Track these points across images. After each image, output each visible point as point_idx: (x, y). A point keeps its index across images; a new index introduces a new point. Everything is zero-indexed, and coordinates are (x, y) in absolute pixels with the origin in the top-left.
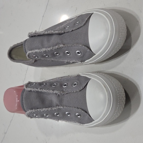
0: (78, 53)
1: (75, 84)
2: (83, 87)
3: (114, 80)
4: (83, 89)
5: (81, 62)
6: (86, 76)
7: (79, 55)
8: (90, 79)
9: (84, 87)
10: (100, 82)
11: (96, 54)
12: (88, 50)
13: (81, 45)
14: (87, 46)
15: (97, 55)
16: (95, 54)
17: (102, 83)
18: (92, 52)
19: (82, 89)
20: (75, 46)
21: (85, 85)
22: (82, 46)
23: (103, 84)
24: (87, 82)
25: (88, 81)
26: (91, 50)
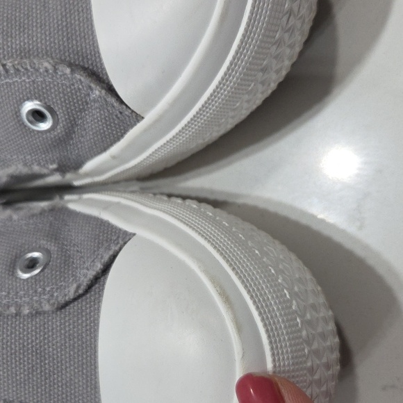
0: (38, 115)
1: (32, 264)
2: (78, 287)
3: (276, 250)
4: (80, 296)
5: (57, 170)
6: (106, 216)
7: (44, 126)
8: (126, 237)
9: (89, 288)
10: (194, 266)
11: (147, 111)
12: (97, 92)
13: (46, 64)
14: (85, 69)
15: (149, 117)
16: (138, 118)
17: (206, 272)
18: (122, 102)
19: (75, 299)
20: (12, 71)
21: (91, 274)
22: (55, 70)
23: (213, 280)
24: (106, 257)
25: (114, 248)
26: (111, 90)
